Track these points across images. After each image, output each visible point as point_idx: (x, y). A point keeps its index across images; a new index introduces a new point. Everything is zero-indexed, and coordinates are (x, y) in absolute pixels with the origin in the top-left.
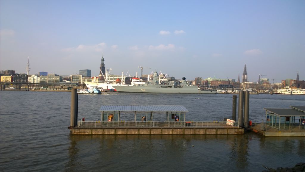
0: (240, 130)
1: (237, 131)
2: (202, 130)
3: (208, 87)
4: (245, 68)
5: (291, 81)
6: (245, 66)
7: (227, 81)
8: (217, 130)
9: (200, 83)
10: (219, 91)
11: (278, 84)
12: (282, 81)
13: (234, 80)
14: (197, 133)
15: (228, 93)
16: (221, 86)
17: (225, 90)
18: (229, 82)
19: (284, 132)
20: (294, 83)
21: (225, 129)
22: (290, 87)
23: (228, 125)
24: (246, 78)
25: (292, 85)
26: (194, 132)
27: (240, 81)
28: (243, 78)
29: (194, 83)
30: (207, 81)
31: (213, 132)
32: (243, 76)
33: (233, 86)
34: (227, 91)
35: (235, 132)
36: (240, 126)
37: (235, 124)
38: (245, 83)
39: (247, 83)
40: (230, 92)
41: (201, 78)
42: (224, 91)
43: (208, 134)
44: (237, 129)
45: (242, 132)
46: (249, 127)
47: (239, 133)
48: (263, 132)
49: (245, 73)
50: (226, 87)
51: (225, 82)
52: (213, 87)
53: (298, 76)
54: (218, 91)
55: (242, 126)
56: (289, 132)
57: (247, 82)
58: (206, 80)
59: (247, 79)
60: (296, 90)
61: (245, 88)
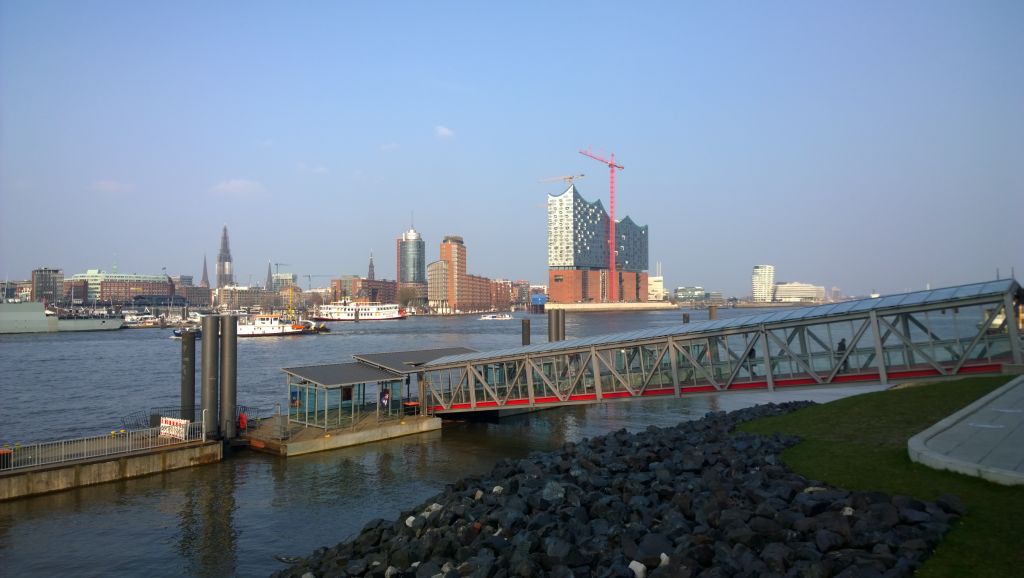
0: (209, 450)
1: (198, 455)
2: (61, 472)
3: (86, 304)
4: (225, 238)
5: (355, 282)
6: (225, 230)
7: (164, 283)
8: (125, 464)
9: (54, 289)
10: (135, 317)
11: (323, 291)
12: (332, 281)
13: (189, 280)
14: (42, 488)
15: (168, 326)
16: (140, 302)
17: (157, 314)
18: (171, 284)
19: (337, 434)
20: (363, 288)
21: (156, 457)
22: (353, 299)
23: (166, 440)
24: (227, 272)
25: (359, 294)
26: (24, 488)
27: (207, 282)
28: (220, 271)
29: (27, 292)
30: (86, 283)
31: (109, 473)
32: (220, 265)
33: (184, 299)
34: (162, 320)
35: (191, 459)
36: (208, 437)
37: (193, 432)
38: (227, 287)
39: (232, 288)
40: (174, 321)
41: (56, 271)
42: (151, 320)
43: (86, 486)
44: (197, 450)
45: (214, 455)
46: (237, 435)
47: (206, 462)
48: (280, 443)
49: (225, 256)
50: (160, 305)
51: (155, 284)
52: (107, 305)
53: (371, 266)
54: (128, 319)
55: (216, 435)
56: (352, 432)
57: (232, 284)
58: (77, 277)
59: (231, 276)
60: (368, 306)
61: (225, 305)
